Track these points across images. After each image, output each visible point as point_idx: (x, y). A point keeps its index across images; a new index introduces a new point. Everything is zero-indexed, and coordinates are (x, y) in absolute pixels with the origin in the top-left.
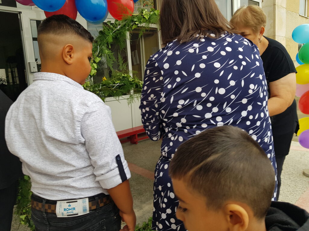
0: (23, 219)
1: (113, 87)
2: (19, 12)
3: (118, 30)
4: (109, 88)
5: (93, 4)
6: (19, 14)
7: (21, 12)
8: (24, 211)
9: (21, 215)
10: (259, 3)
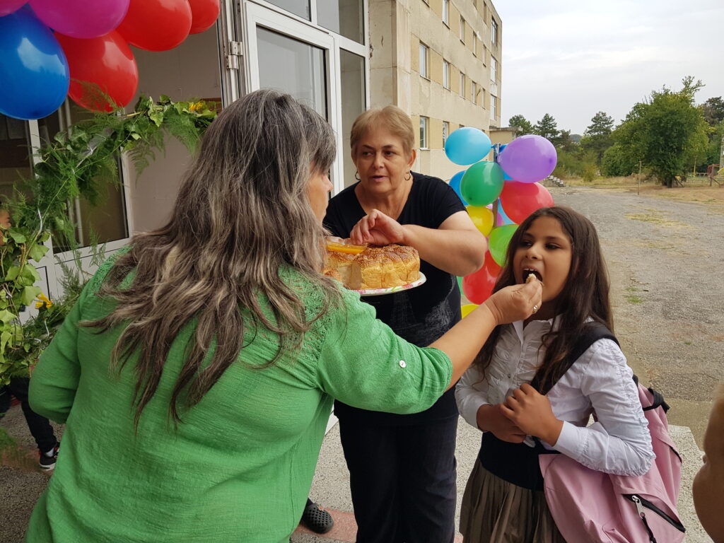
10: (364, 58)
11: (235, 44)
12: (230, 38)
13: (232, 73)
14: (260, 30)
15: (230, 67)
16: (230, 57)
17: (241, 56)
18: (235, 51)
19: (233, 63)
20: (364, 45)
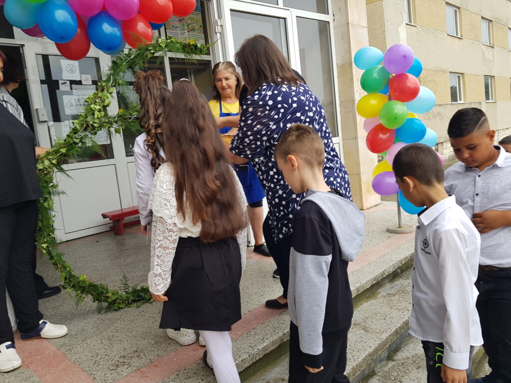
0: (45, 248)
1: (130, 119)
2: (22, 45)
3: (132, 59)
4: (126, 119)
5: (105, 34)
6: (21, 48)
7: (24, 45)
8: (45, 240)
9: (43, 243)
10: (329, 22)
11: (219, 21)
12: (217, 18)
13: (218, 34)
14: (232, 12)
15: (217, 31)
16: (216, 27)
17: (222, 26)
18: (219, 24)
19: (218, 29)
20: (328, 14)
